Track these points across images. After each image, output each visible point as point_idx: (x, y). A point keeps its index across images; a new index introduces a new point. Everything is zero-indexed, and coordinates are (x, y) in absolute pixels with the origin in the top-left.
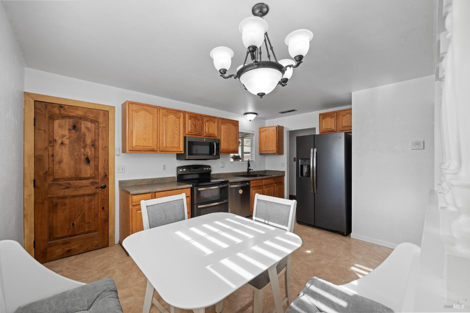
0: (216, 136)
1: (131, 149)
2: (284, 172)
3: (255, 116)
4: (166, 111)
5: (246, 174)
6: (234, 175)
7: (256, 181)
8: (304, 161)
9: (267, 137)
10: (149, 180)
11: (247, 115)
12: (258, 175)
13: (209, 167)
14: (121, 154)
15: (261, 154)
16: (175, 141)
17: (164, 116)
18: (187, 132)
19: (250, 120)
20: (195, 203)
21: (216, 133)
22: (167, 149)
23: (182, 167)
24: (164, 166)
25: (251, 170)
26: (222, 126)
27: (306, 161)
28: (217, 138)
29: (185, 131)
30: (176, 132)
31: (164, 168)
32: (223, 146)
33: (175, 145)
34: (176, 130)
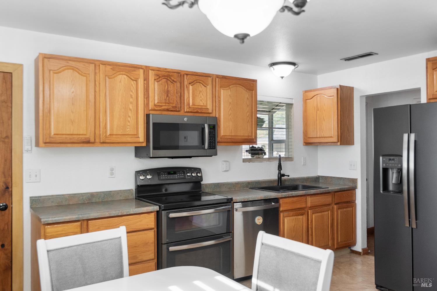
0: (210, 111)
1: (48, 141)
2: (354, 181)
3: (292, 67)
4: (111, 67)
5: (276, 184)
6: (250, 186)
7: (292, 199)
8: (390, 160)
9: (318, 110)
10: (83, 196)
11: (275, 67)
12: (300, 187)
13: (199, 170)
14: (34, 148)
15: (307, 144)
16: (129, 124)
17: (107, 78)
18: (151, 106)
19: (282, 77)
20: (164, 240)
21: (209, 107)
22: (114, 139)
23: (144, 172)
24: (112, 170)
25: (286, 177)
26: (222, 91)
27: (393, 160)
28: (211, 115)
29: (147, 105)
30: (131, 107)
31: (112, 174)
32: (223, 131)
33: (130, 130)
34: (131, 103)
